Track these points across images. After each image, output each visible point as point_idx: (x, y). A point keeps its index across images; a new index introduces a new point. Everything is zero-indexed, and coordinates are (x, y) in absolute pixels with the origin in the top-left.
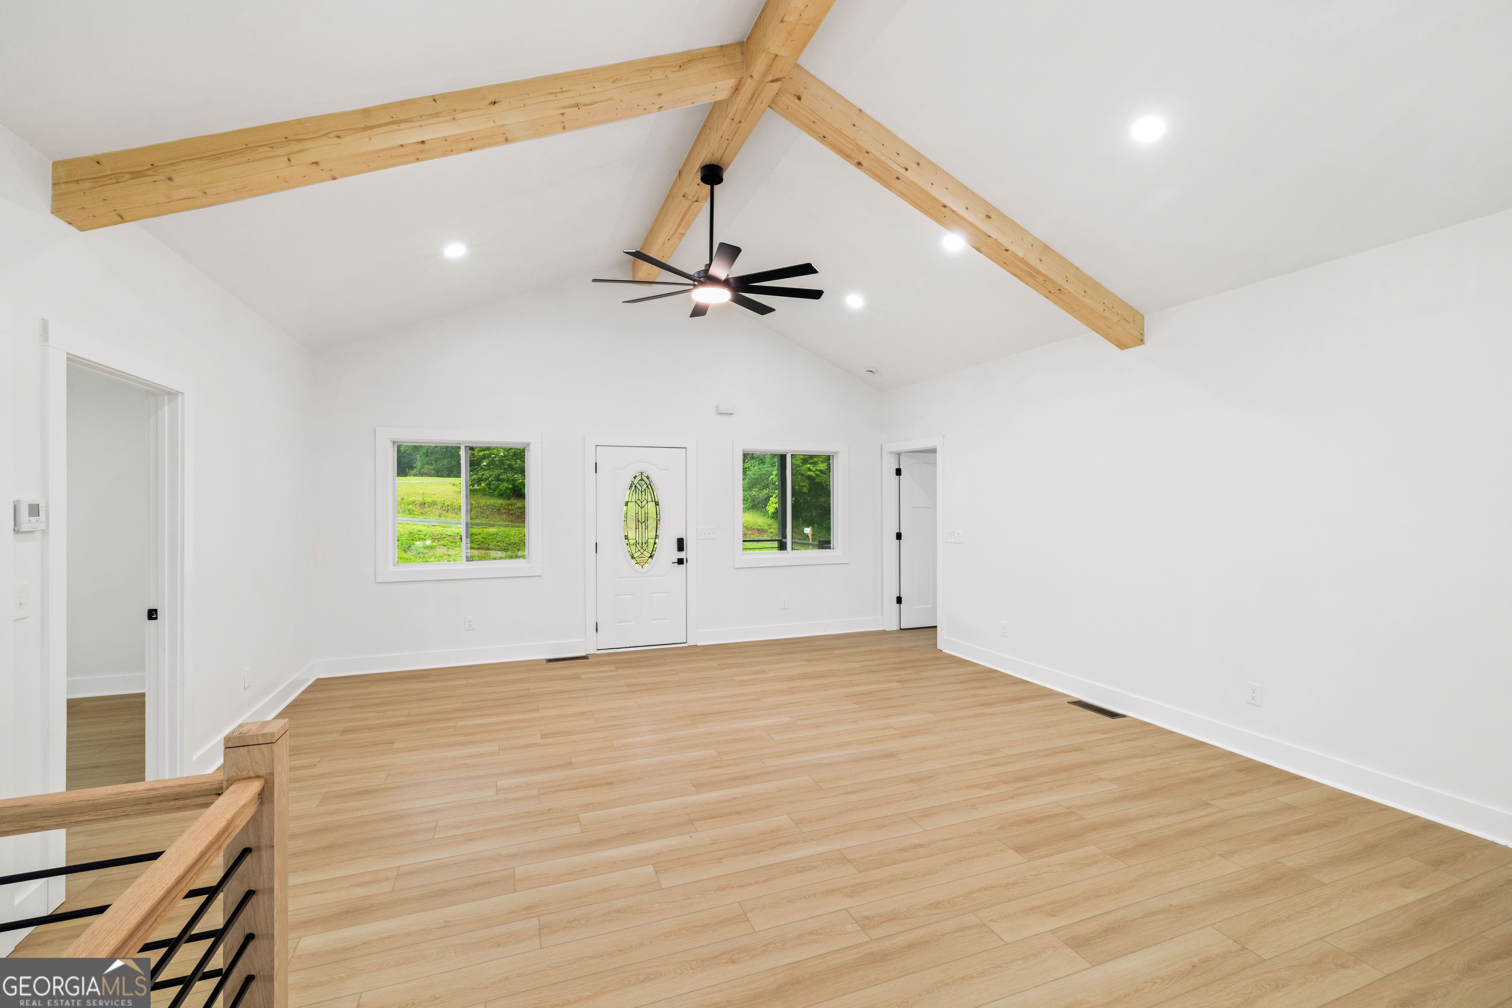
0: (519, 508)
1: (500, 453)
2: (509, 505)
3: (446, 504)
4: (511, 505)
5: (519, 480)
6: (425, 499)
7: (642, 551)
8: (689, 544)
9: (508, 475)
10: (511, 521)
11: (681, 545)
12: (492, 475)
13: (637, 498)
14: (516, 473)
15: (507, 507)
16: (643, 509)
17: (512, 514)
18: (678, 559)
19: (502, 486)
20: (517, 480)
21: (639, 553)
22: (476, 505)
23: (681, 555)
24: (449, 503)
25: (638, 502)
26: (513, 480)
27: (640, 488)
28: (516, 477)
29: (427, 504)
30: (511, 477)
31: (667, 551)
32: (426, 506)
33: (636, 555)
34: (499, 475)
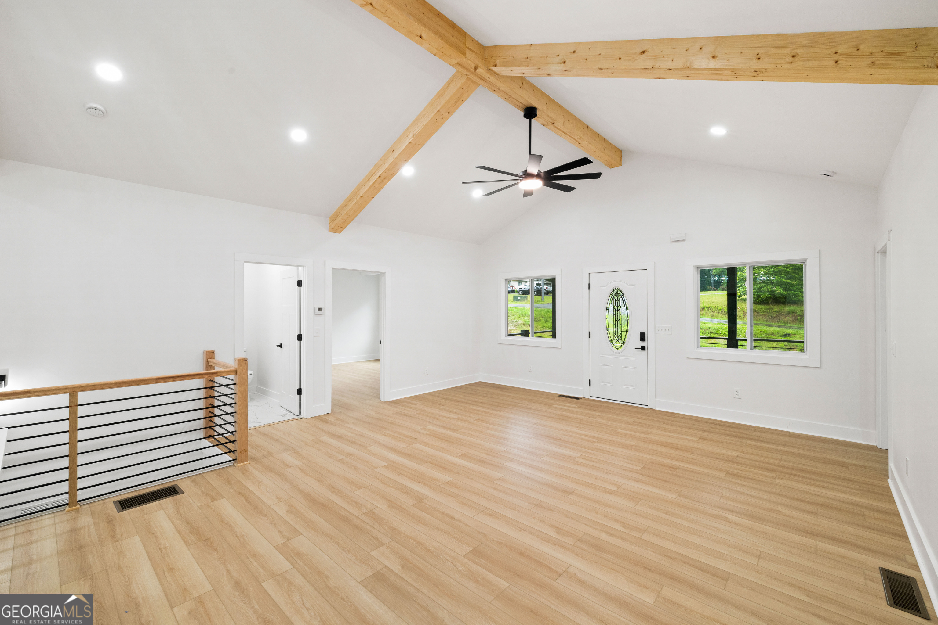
0: (775, 312)
1: (761, 272)
2: (767, 309)
3: (719, 308)
4: (769, 309)
5: (777, 291)
6: (705, 305)
7: (618, 339)
8: (648, 337)
9: (768, 287)
10: (767, 321)
11: (643, 337)
12: (755, 288)
13: (614, 305)
14: (775, 286)
15: (765, 311)
16: (619, 312)
17: (768, 316)
18: (641, 346)
19: (763, 295)
20: (775, 291)
21: (616, 340)
22: (741, 310)
23: (643, 344)
24: (720, 308)
25: (615, 307)
26: (772, 291)
27: (616, 298)
28: (775, 289)
29: (705, 308)
30: (770, 289)
31: (634, 341)
32: (705, 310)
33: (614, 341)
34: (761, 288)
